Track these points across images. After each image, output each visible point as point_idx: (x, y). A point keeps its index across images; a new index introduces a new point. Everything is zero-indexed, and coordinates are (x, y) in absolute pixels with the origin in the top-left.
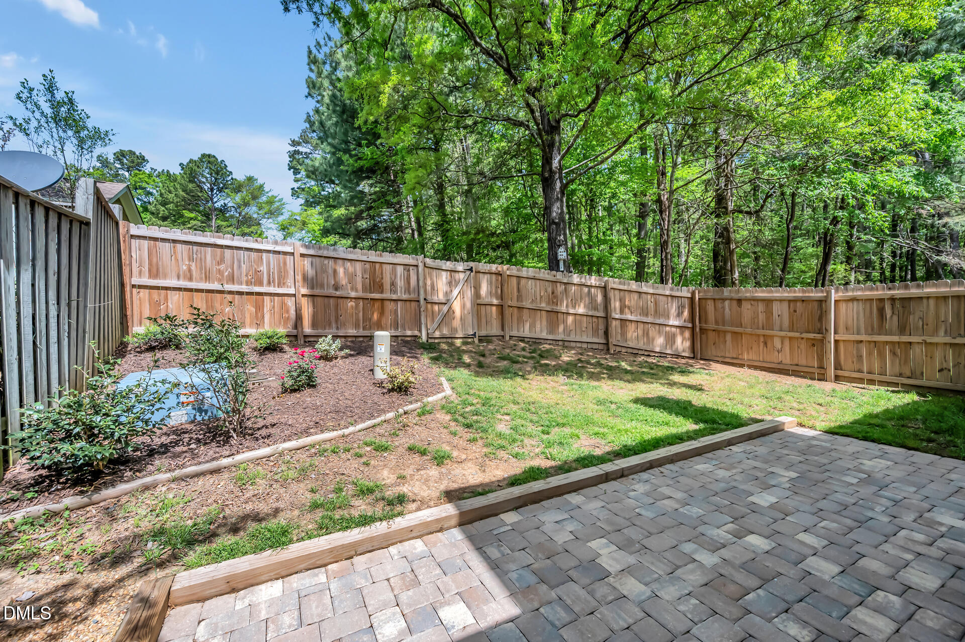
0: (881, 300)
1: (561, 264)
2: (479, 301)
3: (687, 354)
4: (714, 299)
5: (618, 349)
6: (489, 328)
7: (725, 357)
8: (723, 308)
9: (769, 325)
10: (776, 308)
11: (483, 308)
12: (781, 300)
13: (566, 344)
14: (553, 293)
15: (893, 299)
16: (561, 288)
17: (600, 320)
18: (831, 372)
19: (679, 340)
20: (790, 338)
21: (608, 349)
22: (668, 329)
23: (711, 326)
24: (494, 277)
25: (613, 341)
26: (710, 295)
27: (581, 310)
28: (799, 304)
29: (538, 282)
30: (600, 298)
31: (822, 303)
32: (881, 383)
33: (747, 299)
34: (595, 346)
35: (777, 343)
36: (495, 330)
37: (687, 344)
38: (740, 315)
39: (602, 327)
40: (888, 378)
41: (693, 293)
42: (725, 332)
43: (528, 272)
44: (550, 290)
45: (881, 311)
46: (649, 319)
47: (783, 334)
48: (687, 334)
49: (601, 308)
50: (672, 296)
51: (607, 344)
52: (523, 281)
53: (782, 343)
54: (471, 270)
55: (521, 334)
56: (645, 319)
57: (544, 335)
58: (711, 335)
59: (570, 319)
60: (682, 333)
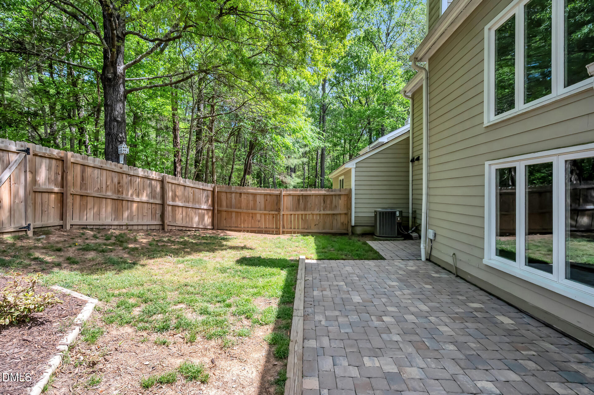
0: (299, 196)
1: (122, 159)
2: (36, 188)
3: (209, 227)
4: (226, 192)
5: (170, 228)
6: (45, 218)
7: (231, 227)
8: (231, 197)
9: (254, 208)
10: (258, 198)
11: (39, 196)
12: (261, 194)
13: (130, 228)
14: (119, 183)
15: (302, 195)
16: (125, 179)
17: (157, 206)
18: (281, 230)
19: (206, 218)
20: (265, 214)
21: (163, 229)
22: (200, 211)
23: (224, 208)
24: (54, 162)
25: (167, 222)
26: (224, 190)
27: (144, 198)
28: (268, 197)
29: (104, 172)
30: (158, 189)
31: (279, 196)
32: (298, 233)
33: (245, 193)
34: (153, 227)
35: (258, 217)
36: (53, 219)
37: (210, 220)
38: (240, 202)
39: (159, 212)
40: (300, 230)
41: (214, 188)
42: (232, 212)
43: (94, 161)
44: (116, 180)
45: (299, 200)
46: (190, 205)
47: (261, 212)
48: (210, 214)
49: (159, 196)
50: (203, 189)
51: (163, 225)
52: (89, 170)
53: (261, 217)
54: (27, 151)
55: (84, 222)
56: (187, 205)
57: (109, 221)
58: (224, 214)
59: (135, 205)
60: (208, 214)
